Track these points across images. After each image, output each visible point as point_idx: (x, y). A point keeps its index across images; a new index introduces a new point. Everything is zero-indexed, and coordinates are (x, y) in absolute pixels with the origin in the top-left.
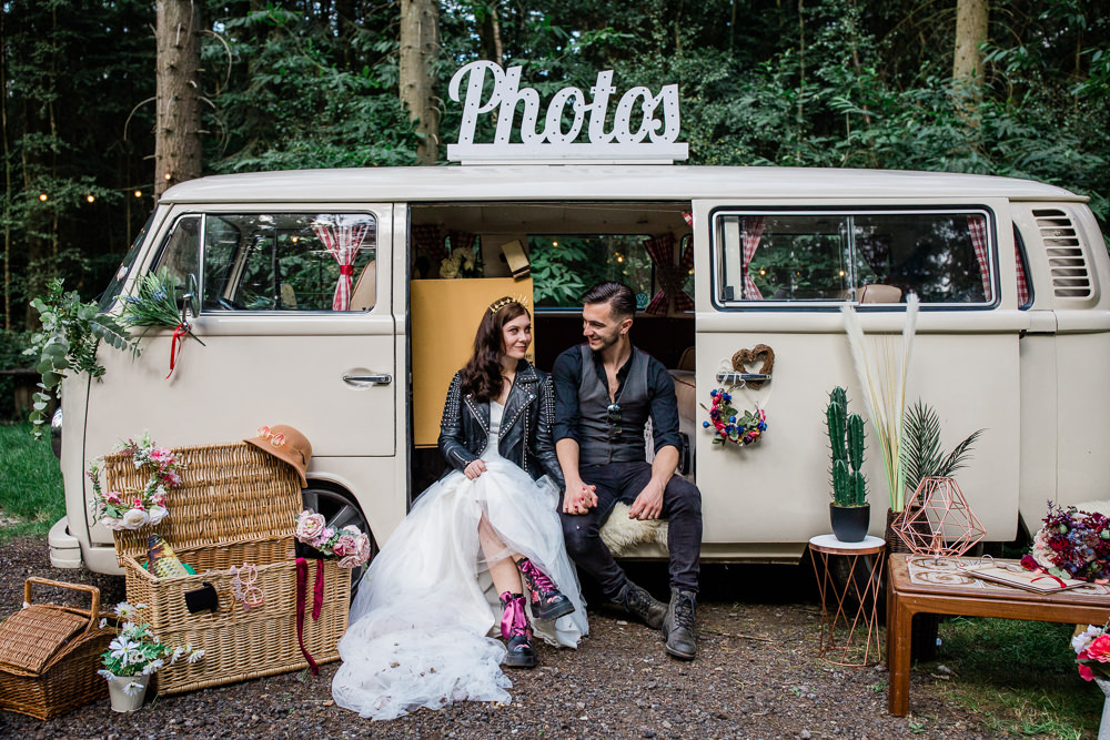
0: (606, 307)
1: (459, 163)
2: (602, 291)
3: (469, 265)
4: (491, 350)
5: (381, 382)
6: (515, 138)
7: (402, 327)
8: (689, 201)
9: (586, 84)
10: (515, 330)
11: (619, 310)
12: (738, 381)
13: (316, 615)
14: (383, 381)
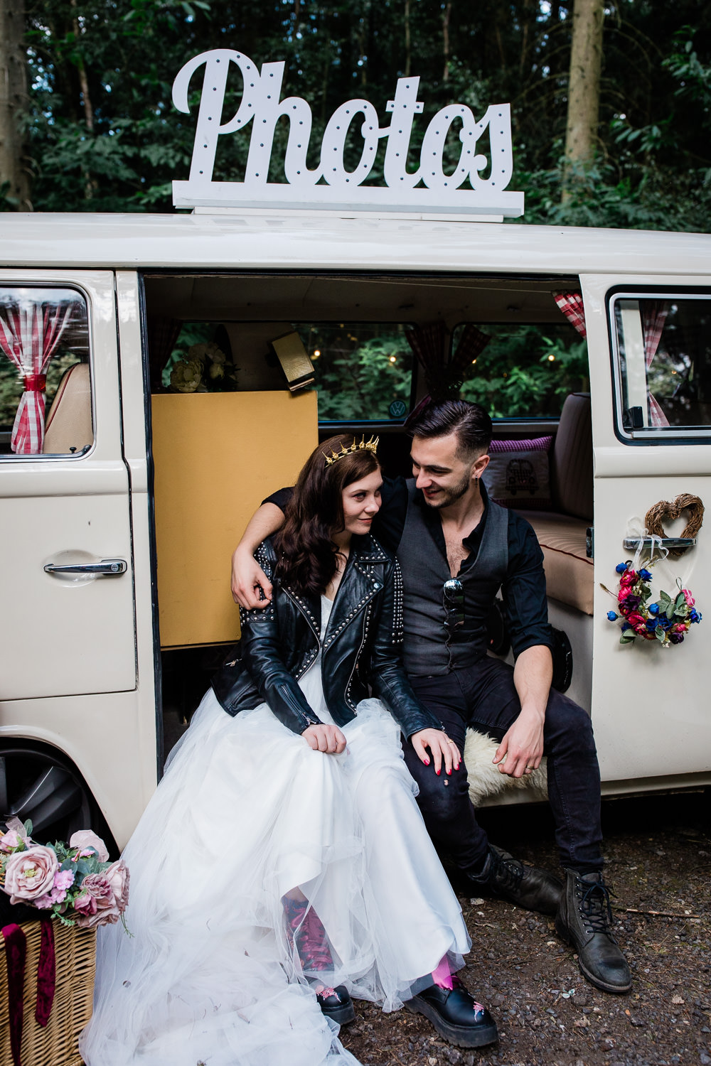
0: (449, 442)
1: (189, 211)
2: (440, 415)
3: (217, 371)
4: (322, 521)
5: (110, 572)
6: (277, 175)
7: (140, 480)
8: (574, 278)
9: (381, 95)
10: (362, 495)
11: (470, 442)
12: (657, 551)
13: (43, 1019)
14: (115, 570)
